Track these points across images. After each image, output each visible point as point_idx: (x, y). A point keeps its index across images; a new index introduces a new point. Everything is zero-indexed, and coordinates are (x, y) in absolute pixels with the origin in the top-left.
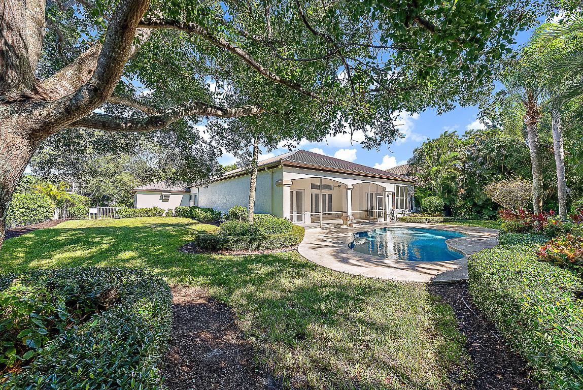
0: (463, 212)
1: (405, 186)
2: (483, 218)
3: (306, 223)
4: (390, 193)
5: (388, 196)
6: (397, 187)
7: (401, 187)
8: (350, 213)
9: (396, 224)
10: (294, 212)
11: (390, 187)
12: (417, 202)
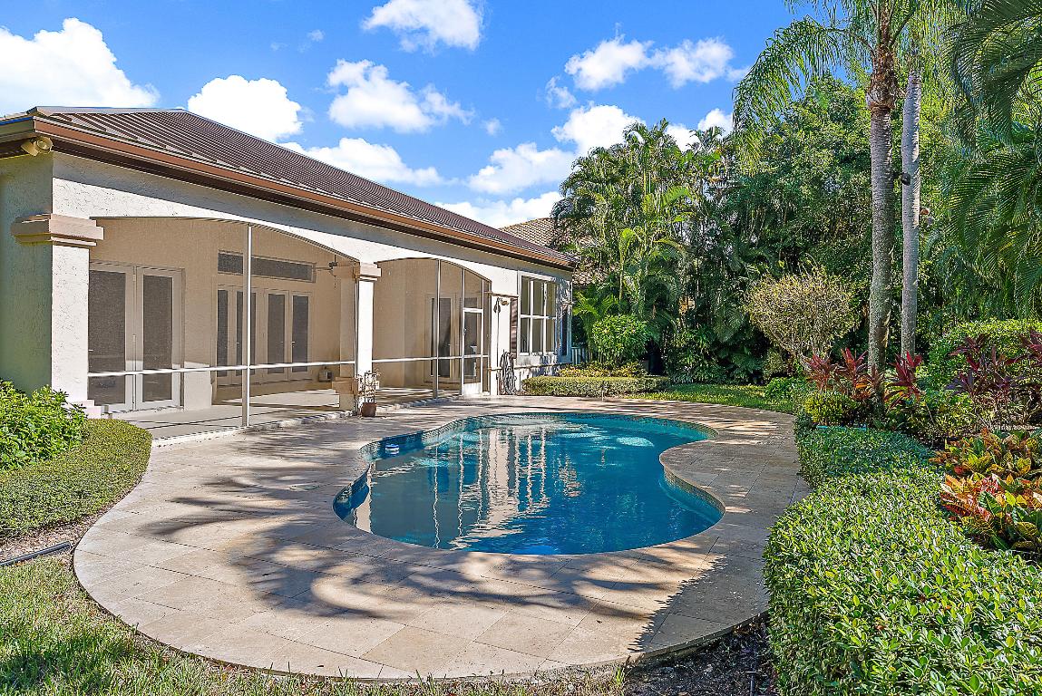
0: (690, 360)
1: (549, 279)
2: (733, 378)
3: (189, 406)
4: (504, 299)
5: (498, 309)
6: (525, 281)
7: (538, 283)
8: (365, 363)
9: (519, 401)
10: (128, 363)
11: (505, 281)
12: (578, 331)
